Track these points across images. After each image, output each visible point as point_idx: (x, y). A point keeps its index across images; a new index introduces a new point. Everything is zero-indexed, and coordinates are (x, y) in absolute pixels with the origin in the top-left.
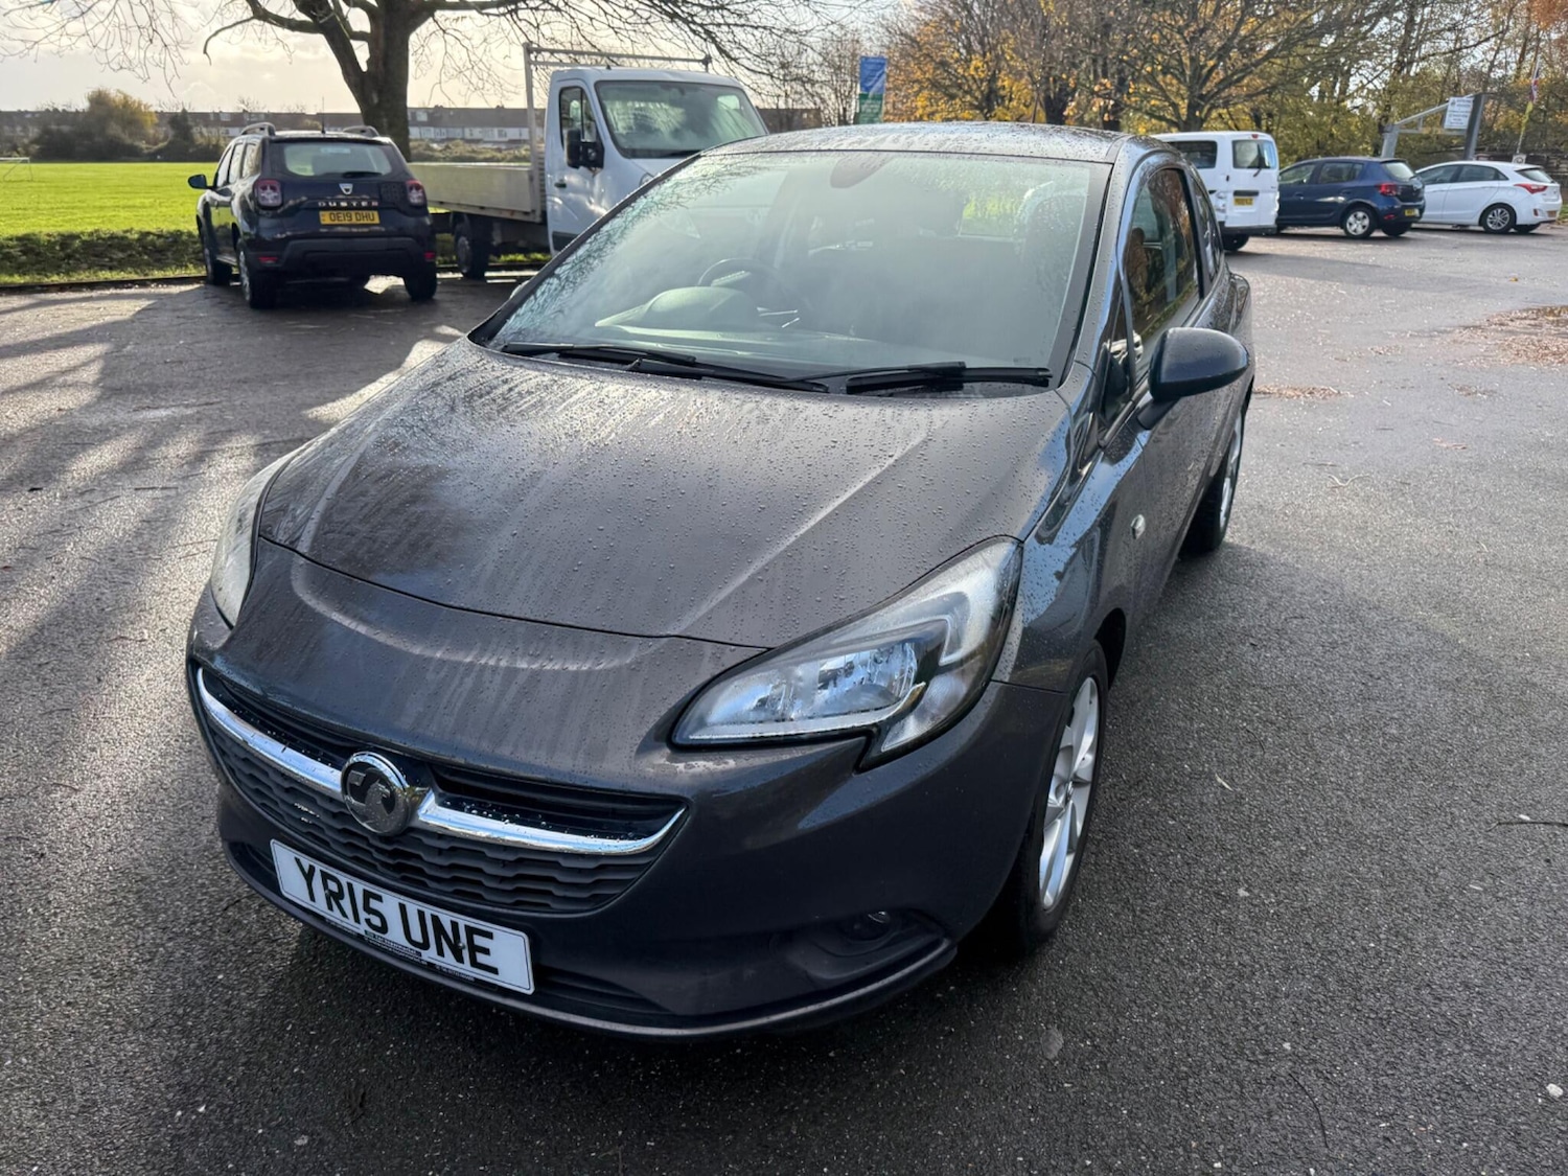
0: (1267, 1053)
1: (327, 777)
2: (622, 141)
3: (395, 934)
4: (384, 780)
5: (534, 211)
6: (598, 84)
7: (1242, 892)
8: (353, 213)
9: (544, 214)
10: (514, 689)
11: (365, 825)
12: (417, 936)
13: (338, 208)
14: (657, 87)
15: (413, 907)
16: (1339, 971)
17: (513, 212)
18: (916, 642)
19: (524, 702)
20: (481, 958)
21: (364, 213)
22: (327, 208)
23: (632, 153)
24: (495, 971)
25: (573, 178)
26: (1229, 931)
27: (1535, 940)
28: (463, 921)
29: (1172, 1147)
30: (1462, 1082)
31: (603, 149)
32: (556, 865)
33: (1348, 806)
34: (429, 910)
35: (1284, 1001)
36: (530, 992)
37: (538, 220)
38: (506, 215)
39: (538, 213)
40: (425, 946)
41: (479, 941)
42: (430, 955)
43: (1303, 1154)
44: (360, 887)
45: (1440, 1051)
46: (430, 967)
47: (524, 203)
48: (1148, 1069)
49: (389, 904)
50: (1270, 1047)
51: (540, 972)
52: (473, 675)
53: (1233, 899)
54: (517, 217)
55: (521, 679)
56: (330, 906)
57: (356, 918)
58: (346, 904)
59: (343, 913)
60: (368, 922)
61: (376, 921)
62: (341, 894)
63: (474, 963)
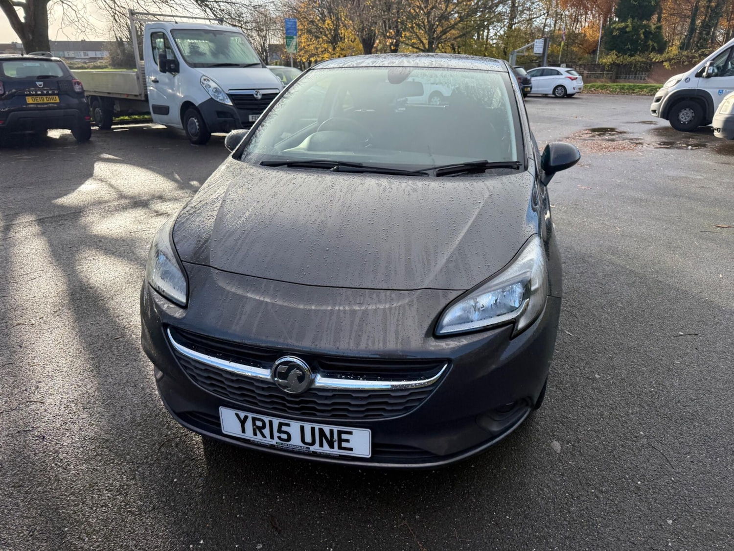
0: (636, 437)
1: (264, 373)
2: (187, 59)
3: (296, 441)
4: (298, 367)
5: (140, 95)
6: (172, 31)
7: (597, 376)
8: (44, 97)
9: (146, 96)
10: (357, 320)
11: (285, 390)
12: (308, 439)
13: (37, 95)
14: (202, 33)
15: (308, 427)
16: (646, 402)
17: (128, 95)
18: (522, 282)
19: (364, 324)
20: (344, 444)
21: (51, 97)
22: (30, 95)
23: (195, 65)
24: (351, 449)
25: (165, 77)
26: (600, 392)
27: (706, 379)
28: (336, 429)
29: (620, 479)
30: (707, 436)
31: (178, 64)
32: (389, 396)
33: (619, 337)
34: (317, 427)
35: (632, 416)
36: (370, 456)
37: (143, 99)
38: (125, 97)
39: (143, 95)
40: (313, 443)
41: (344, 436)
42: (316, 448)
43: (667, 473)
44: (276, 422)
45: (694, 426)
46: (315, 454)
47: (135, 90)
48: (597, 451)
49: (294, 428)
50: (636, 434)
51: (375, 446)
52: (335, 315)
53: (594, 379)
54: (130, 97)
55: (359, 314)
56: (255, 434)
57: (272, 437)
58: (266, 431)
59: (264, 436)
60: (279, 438)
61: (284, 436)
62: (264, 427)
63: (340, 447)
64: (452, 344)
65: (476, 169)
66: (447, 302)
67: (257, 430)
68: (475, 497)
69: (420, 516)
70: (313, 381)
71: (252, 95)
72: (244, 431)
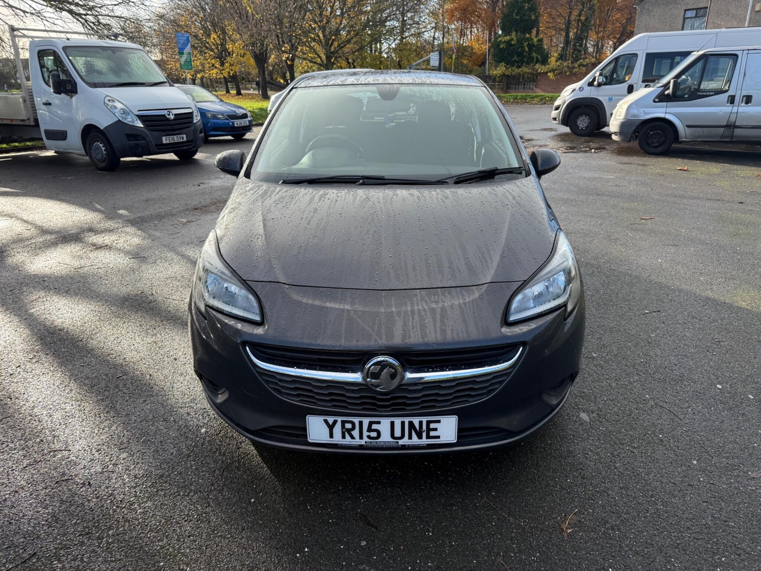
0: (644, 400)
1: (355, 377)
2: (85, 78)
3: (386, 437)
4: (391, 366)
5: (28, 119)
6: (65, 48)
7: (595, 355)
9: (36, 120)
10: (438, 316)
11: (378, 389)
12: (398, 433)
14: (100, 50)
15: (398, 422)
16: (641, 371)
17: (12, 120)
19: (446, 320)
20: (432, 434)
23: (95, 85)
24: (438, 437)
25: (58, 100)
26: (602, 367)
27: (680, 347)
28: (425, 420)
29: (644, 435)
30: (697, 392)
31: (76, 84)
32: (475, 382)
33: (599, 320)
34: (407, 420)
35: (635, 384)
36: (455, 441)
37: (32, 123)
38: (8, 122)
39: (32, 120)
40: (402, 437)
41: (432, 426)
42: (405, 441)
43: (678, 425)
44: (366, 421)
45: (685, 385)
46: (404, 447)
47: (22, 114)
48: (618, 416)
49: (384, 426)
50: (643, 398)
51: (461, 431)
52: (416, 314)
53: (593, 358)
54: (14, 123)
55: (438, 311)
56: (344, 437)
57: (361, 437)
58: (356, 433)
59: (353, 437)
60: (369, 437)
61: (374, 434)
62: (353, 428)
63: (428, 437)
64: (524, 328)
65: (487, 176)
66: (511, 293)
67: (346, 432)
68: (535, 469)
69: (496, 492)
70: (403, 377)
71: (164, 116)
72: (331, 436)
